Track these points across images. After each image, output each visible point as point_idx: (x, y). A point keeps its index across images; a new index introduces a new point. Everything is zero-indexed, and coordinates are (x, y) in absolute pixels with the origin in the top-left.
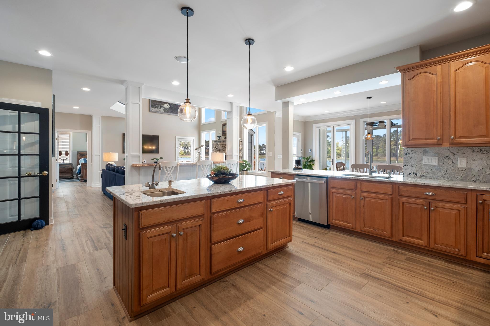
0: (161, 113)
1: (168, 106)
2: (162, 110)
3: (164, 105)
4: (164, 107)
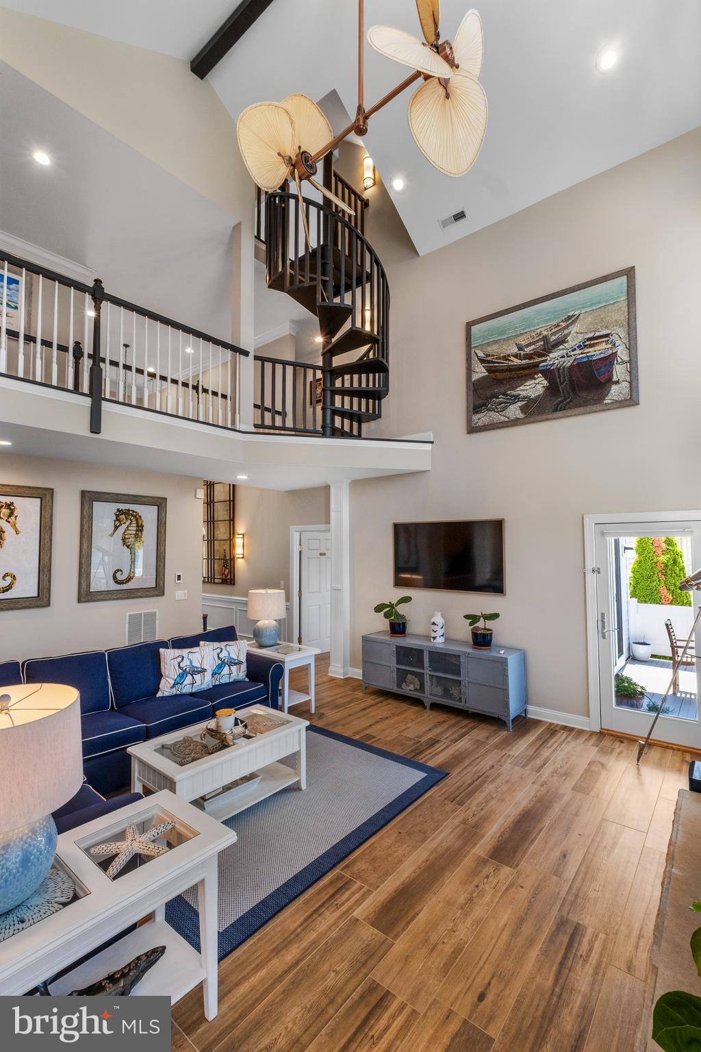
0: (515, 423)
1: (539, 387)
2: (514, 411)
3: (522, 388)
4: (523, 394)
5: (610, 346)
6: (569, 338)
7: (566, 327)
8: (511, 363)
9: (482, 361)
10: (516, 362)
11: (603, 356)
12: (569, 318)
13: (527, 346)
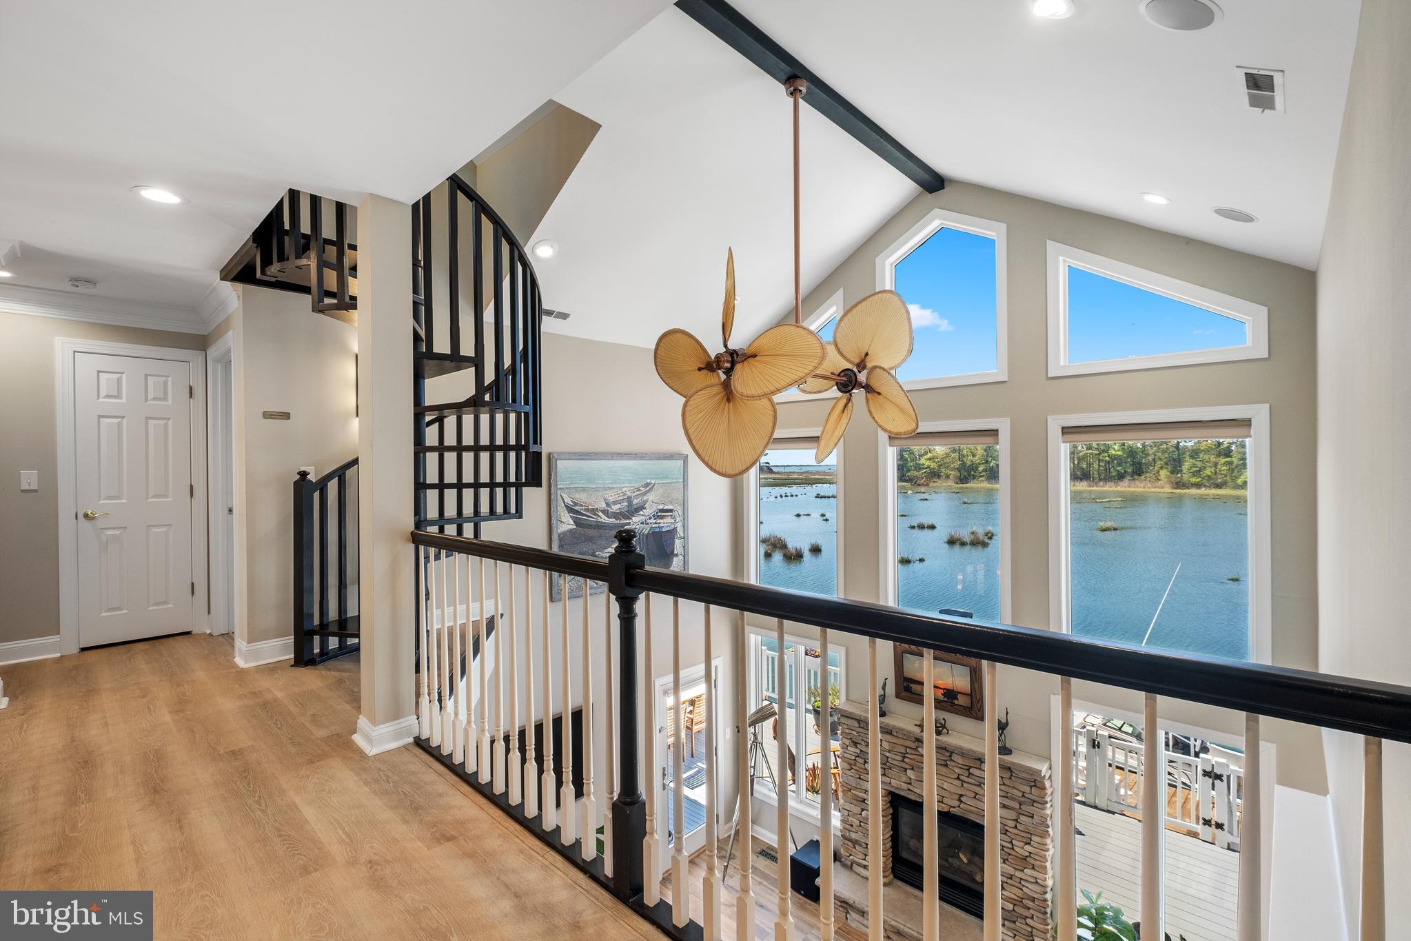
5: (673, 521)
6: (647, 505)
7: (645, 493)
8: (599, 520)
9: (570, 509)
10: (604, 519)
11: (668, 529)
12: (647, 485)
13: (615, 503)
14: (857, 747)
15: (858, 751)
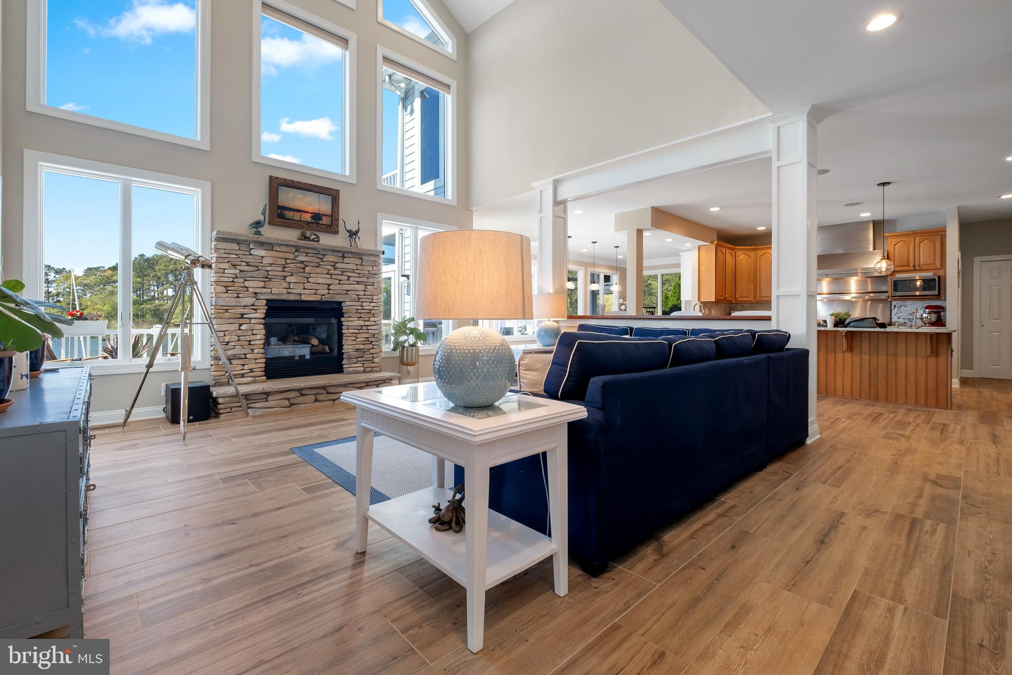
14: (236, 269)
15: (238, 271)
